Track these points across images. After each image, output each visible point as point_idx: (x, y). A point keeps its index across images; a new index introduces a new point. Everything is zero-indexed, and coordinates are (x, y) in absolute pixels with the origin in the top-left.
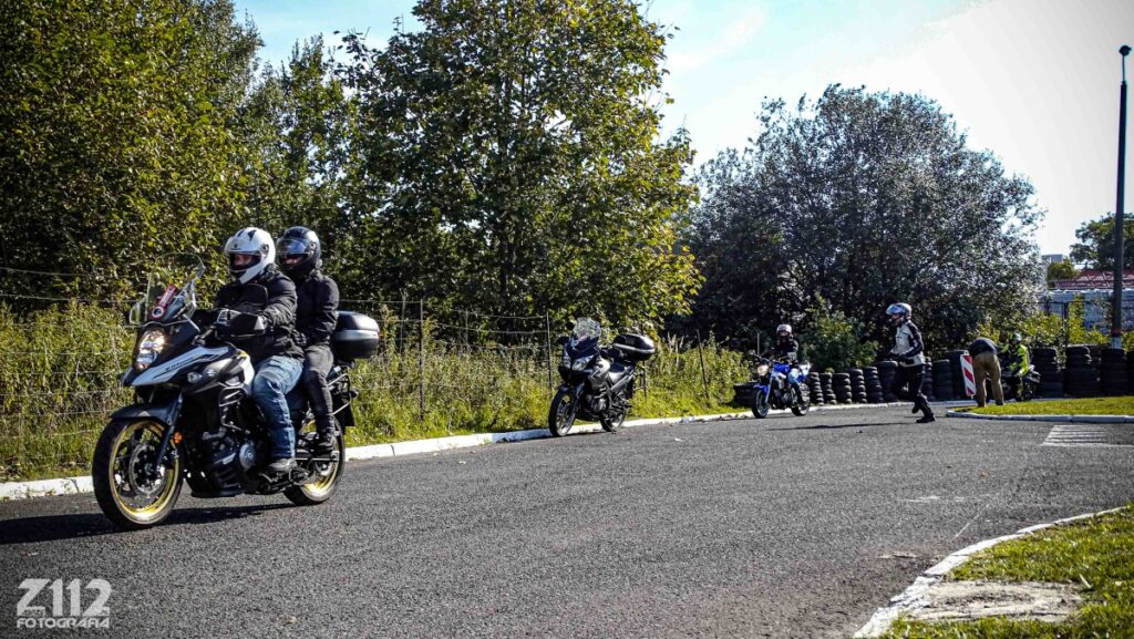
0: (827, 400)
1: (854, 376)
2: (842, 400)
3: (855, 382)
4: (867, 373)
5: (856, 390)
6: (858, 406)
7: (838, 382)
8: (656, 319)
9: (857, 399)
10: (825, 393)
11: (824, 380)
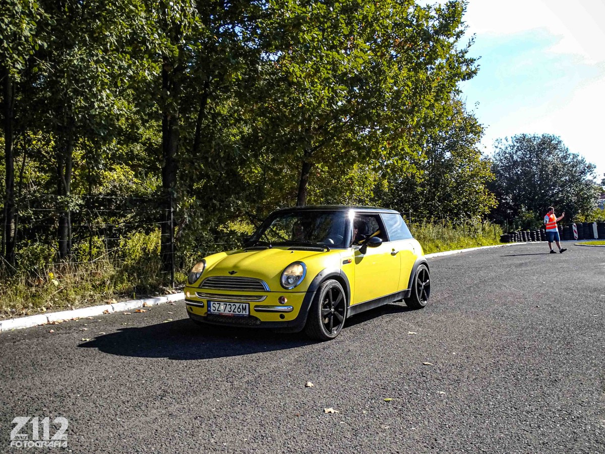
0: (529, 240)
1: (537, 232)
2: (533, 240)
3: (537, 234)
4: (541, 231)
5: (538, 237)
6: (539, 242)
7: (532, 235)
8: (481, 216)
9: (538, 240)
10: (528, 238)
11: (528, 233)
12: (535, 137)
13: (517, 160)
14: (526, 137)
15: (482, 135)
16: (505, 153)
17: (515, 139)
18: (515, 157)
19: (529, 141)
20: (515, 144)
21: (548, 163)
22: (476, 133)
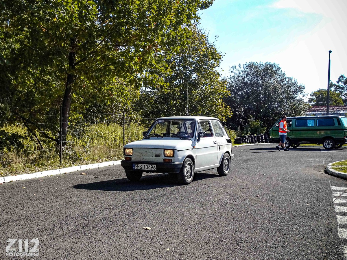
0: (256, 142)
1: (262, 136)
2: (259, 142)
3: (262, 138)
4: (265, 135)
5: (262, 140)
6: (263, 144)
7: (258, 138)
9: (262, 142)
10: (255, 140)
11: (255, 137)
12: (260, 65)
13: (247, 82)
14: (254, 65)
15: (221, 62)
16: (239, 76)
17: (246, 66)
18: (246, 80)
19: (257, 67)
20: (246, 70)
21: (270, 84)
22: (216, 60)
